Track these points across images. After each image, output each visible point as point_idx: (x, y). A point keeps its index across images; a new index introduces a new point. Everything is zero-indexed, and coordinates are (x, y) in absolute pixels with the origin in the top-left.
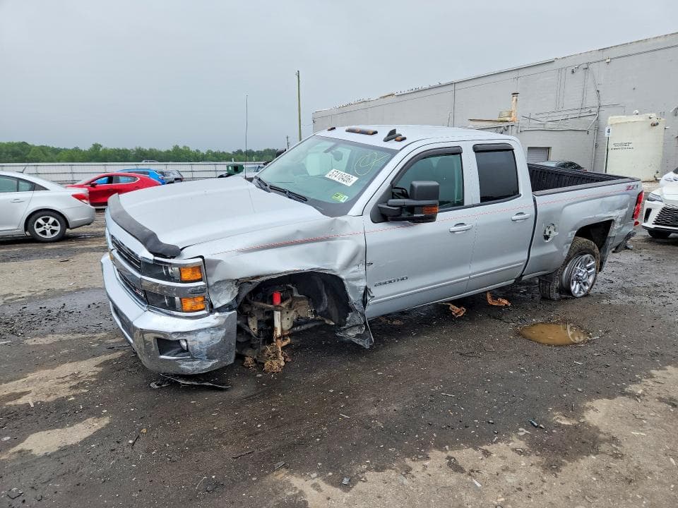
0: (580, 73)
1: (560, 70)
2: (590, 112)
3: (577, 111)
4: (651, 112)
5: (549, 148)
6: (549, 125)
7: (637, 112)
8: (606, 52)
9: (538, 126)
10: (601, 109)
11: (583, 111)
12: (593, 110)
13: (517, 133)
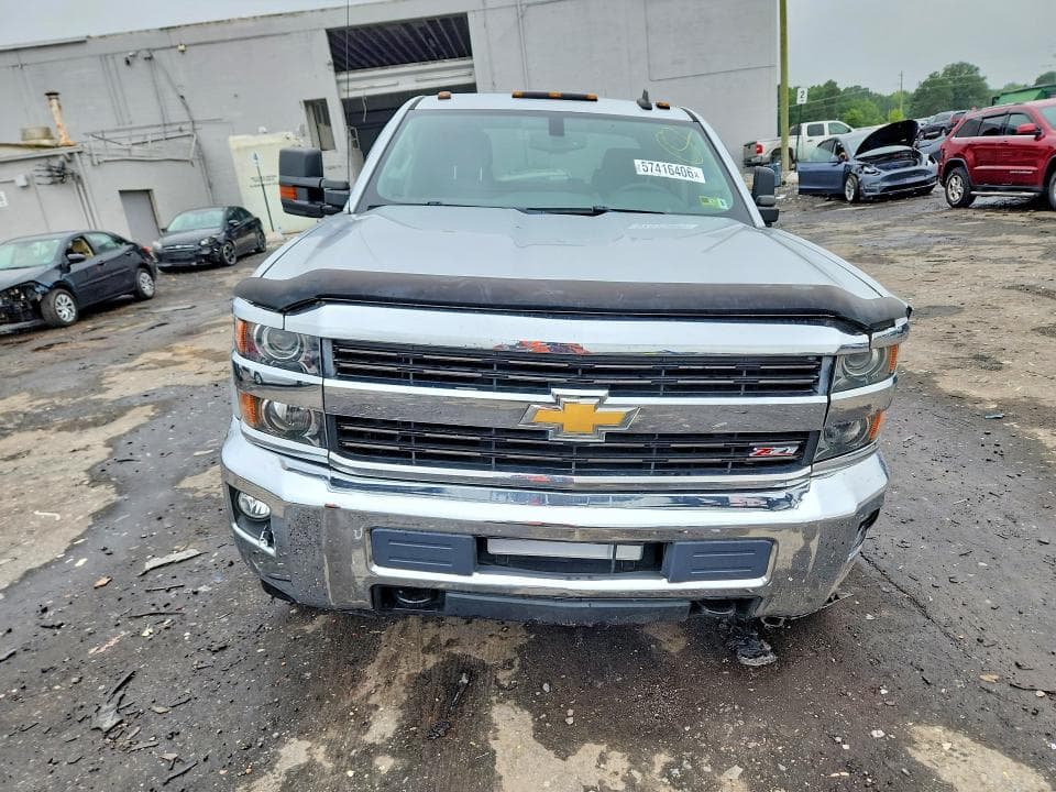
0: (139, 64)
1: (103, 57)
2: (181, 130)
3: (158, 130)
4: (287, 130)
5: (147, 192)
6: (137, 152)
7: (265, 129)
8: (173, 33)
9: (120, 153)
10: (197, 126)
11: (168, 129)
12: (183, 127)
13: (93, 165)
